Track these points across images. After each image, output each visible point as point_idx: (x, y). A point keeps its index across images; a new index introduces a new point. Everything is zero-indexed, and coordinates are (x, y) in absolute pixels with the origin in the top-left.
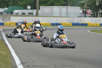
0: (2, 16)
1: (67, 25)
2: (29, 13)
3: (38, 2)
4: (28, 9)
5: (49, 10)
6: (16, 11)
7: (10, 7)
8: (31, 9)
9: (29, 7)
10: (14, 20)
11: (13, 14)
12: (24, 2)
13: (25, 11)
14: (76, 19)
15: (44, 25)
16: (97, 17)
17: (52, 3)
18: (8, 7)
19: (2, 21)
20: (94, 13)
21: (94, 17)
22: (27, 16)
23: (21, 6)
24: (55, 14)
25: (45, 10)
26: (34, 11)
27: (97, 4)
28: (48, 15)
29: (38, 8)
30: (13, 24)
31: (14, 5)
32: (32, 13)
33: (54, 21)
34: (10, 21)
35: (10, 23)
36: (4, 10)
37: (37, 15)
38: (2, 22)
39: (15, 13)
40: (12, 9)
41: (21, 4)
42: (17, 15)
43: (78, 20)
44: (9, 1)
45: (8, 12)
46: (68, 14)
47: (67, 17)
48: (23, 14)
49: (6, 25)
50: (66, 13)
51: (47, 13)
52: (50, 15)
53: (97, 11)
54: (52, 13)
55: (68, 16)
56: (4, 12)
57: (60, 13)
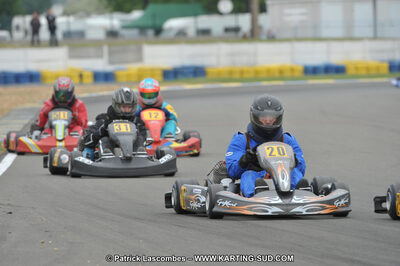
0: (110, 45)
1: (368, 69)
2: (227, 30)
4: (220, 13)
5: (301, 14)
6: (174, 24)
11: (164, 35)
13: (206, 21)
15: (277, 74)
19: (111, 62)
24: (327, 27)
25: (287, 15)
26: (244, 21)
28: (300, 36)
32: (236, 30)
34: (140, 65)
35: (140, 70)
36: (122, 21)
37: (254, 34)
38: (109, 69)
46: (379, 28)
47: (375, 38)
49: (124, 79)
50: (372, 23)
51: (296, 28)
52: (310, 33)
54: (316, 26)
55: (379, 35)
56: (125, 27)
57: (349, 24)
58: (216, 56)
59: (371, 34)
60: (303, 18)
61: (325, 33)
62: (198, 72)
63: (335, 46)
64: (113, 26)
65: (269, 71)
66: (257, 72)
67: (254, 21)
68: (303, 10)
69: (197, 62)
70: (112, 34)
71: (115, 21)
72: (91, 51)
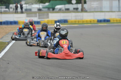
0: (39, 13)
1: (117, 21)
2: (74, 9)
4: (72, 4)
5: (97, 4)
6: (58, 7)
13: (68, 6)
15: (89, 22)
18: (49, 2)
19: (39, 18)
24: (104, 8)
25: (92, 4)
26: (79, 6)
28: (96, 10)
29: (83, 2)
30: (52, 22)
32: (77, 9)
34: (48, 19)
35: (48, 21)
37: (83, 10)
38: (39, 20)
39: (57, 8)
46: (120, 8)
47: (119, 11)
50: (118, 7)
51: (95, 8)
52: (99, 10)
54: (101, 8)
56: (43, 8)
57: (111, 7)
58: (71, 17)
59: (118, 10)
60: (97, 5)
61: (104, 10)
62: (65, 21)
64: (40, 7)
65: (87, 21)
66: (83, 21)
67: (82, 6)
68: (97, 3)
69: (65, 18)
70: (40, 10)
71: (41, 6)
72: (33, 15)
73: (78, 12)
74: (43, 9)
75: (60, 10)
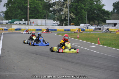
0: (7, 25)
2: (24, 23)
3: (28, 17)
6: (16, 22)
7: (12, 20)
8: (25, 21)
9: (23, 20)
10: (14, 27)
11: (14, 24)
12: (21, 17)
13: (21, 22)
14: (50, 27)
15: (32, 30)
16: (63, 26)
17: (37, 17)
18: (11, 20)
19: (7, 27)
20: (61, 23)
21: (61, 25)
22: (22, 25)
23: (19, 19)
26: (26, 22)
27: (63, 18)
29: (28, 20)
30: (13, 30)
31: (14, 19)
32: (25, 23)
33: (38, 28)
34: (11, 28)
37: (28, 24)
38: (7, 28)
40: (13, 21)
41: (19, 18)
42: (16, 24)
43: (51, 27)
44: (12, 16)
45: (11, 23)
48: (20, 24)
49: (9, 30)
50: (45, 23)
53: (63, 22)
57: (42, 23)
58: (23, 27)
59: (45, 25)
62: (20, 29)
63: (40, 26)
65: (30, 30)
67: (28, 22)
69: (20, 28)
70: (7, 23)
71: (7, 21)
72: (4, 26)
73: (26, 25)
74: (8, 23)
75: (17, 24)
